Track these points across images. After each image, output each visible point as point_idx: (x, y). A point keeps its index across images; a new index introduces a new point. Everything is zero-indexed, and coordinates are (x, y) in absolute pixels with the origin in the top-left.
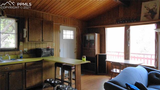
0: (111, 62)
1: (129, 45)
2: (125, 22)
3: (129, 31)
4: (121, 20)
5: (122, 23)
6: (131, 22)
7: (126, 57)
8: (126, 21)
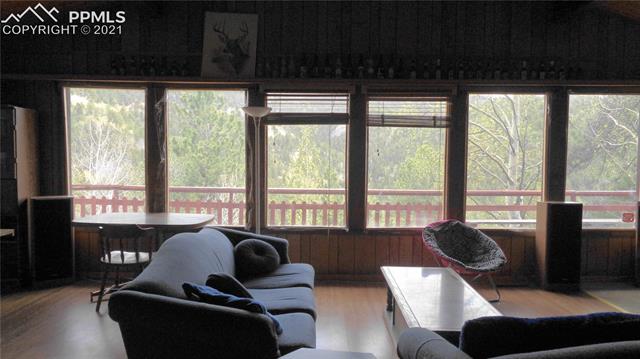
0: (101, 225)
1: (163, 159)
2: (147, 74)
3: (163, 106)
4: (133, 61)
5: (137, 74)
6: (169, 75)
7: (155, 203)
8: (152, 70)
